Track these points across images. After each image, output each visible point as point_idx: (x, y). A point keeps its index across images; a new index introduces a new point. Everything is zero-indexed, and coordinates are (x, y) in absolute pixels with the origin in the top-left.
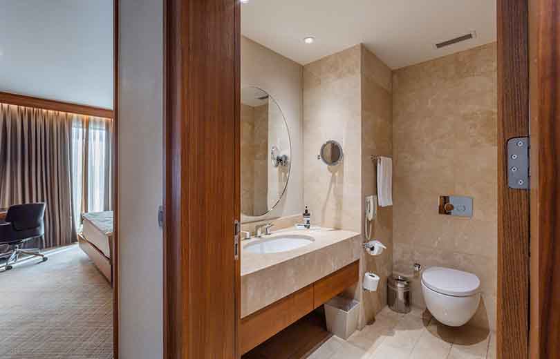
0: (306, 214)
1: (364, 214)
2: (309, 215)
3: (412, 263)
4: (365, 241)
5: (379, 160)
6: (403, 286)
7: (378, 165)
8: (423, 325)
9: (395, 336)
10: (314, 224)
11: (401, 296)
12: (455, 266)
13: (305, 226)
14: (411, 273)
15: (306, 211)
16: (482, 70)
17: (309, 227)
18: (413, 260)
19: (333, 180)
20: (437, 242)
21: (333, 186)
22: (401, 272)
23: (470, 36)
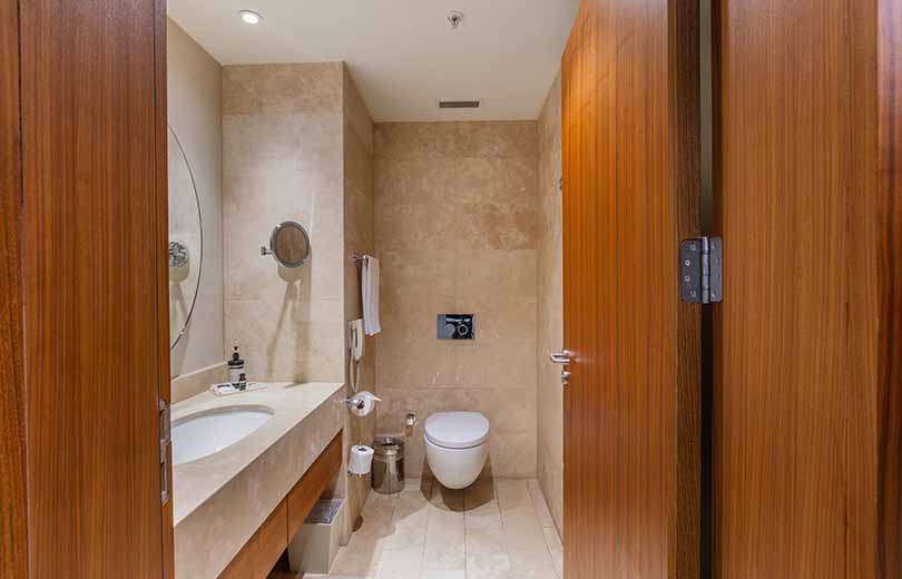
0: (236, 361)
1: (349, 351)
2: (242, 363)
3: (404, 415)
4: (351, 395)
5: (365, 262)
6: (395, 452)
7: (364, 268)
8: (424, 499)
9: (397, 532)
10: (254, 379)
11: (392, 469)
12: (455, 408)
13: (236, 386)
14: (401, 431)
15: (236, 356)
16: (484, 152)
17: (243, 388)
18: (405, 410)
19: (290, 294)
20: (434, 380)
21: (290, 304)
22: (391, 432)
23: (476, 104)
